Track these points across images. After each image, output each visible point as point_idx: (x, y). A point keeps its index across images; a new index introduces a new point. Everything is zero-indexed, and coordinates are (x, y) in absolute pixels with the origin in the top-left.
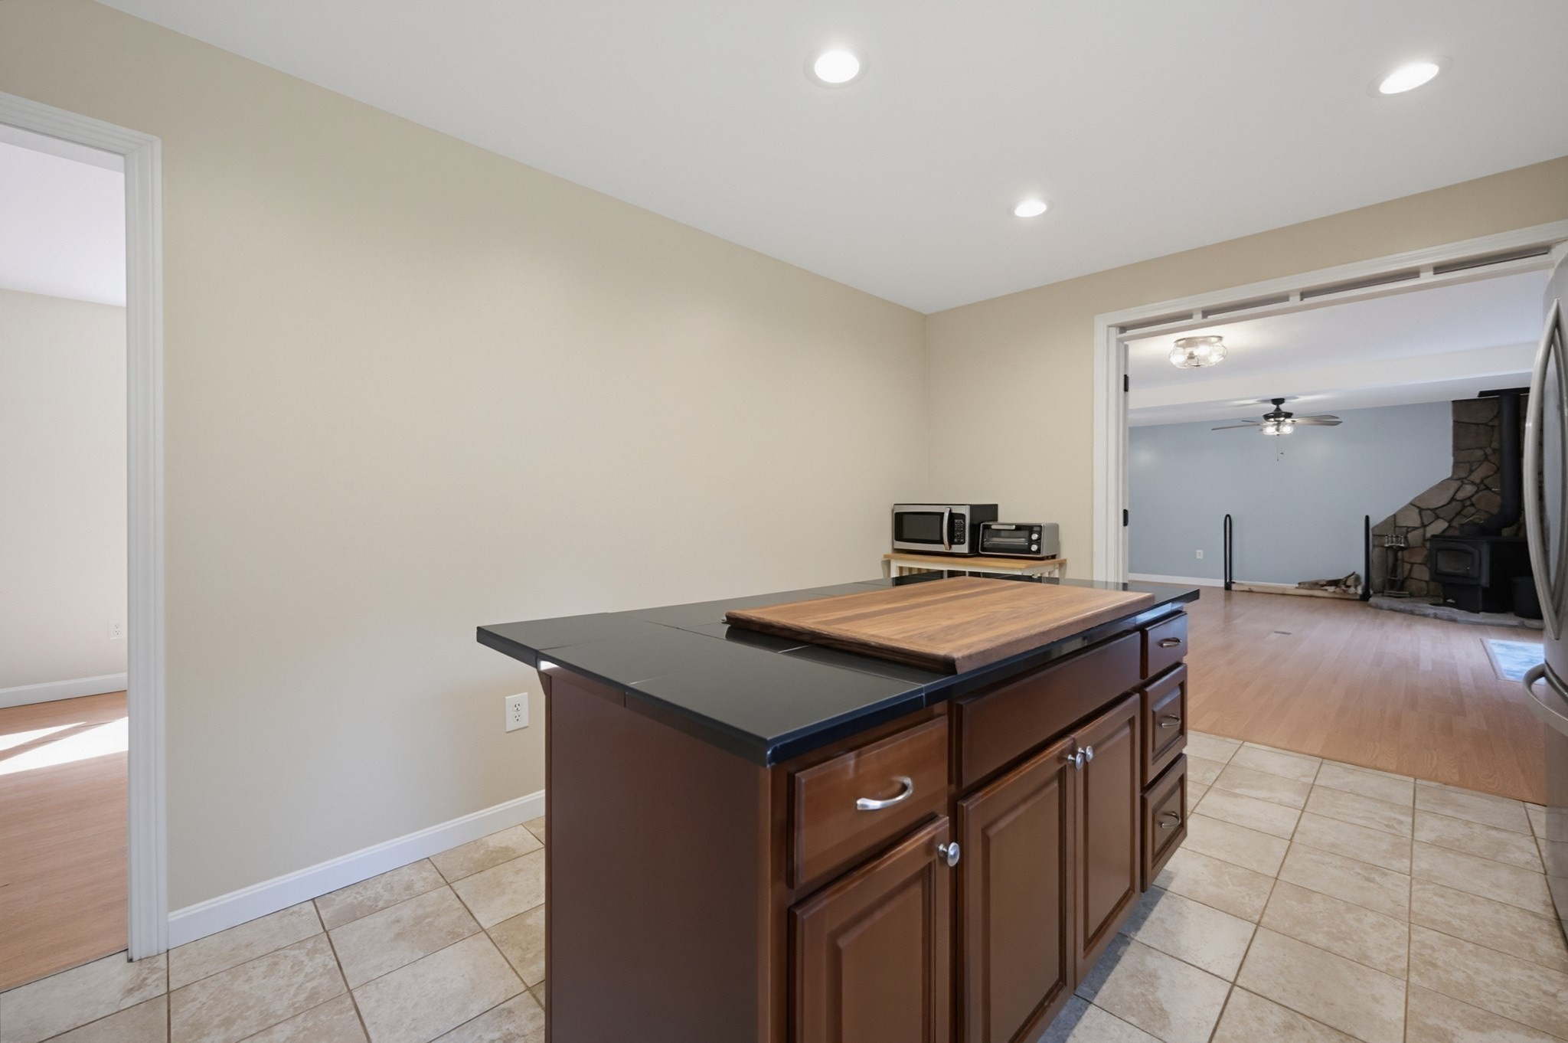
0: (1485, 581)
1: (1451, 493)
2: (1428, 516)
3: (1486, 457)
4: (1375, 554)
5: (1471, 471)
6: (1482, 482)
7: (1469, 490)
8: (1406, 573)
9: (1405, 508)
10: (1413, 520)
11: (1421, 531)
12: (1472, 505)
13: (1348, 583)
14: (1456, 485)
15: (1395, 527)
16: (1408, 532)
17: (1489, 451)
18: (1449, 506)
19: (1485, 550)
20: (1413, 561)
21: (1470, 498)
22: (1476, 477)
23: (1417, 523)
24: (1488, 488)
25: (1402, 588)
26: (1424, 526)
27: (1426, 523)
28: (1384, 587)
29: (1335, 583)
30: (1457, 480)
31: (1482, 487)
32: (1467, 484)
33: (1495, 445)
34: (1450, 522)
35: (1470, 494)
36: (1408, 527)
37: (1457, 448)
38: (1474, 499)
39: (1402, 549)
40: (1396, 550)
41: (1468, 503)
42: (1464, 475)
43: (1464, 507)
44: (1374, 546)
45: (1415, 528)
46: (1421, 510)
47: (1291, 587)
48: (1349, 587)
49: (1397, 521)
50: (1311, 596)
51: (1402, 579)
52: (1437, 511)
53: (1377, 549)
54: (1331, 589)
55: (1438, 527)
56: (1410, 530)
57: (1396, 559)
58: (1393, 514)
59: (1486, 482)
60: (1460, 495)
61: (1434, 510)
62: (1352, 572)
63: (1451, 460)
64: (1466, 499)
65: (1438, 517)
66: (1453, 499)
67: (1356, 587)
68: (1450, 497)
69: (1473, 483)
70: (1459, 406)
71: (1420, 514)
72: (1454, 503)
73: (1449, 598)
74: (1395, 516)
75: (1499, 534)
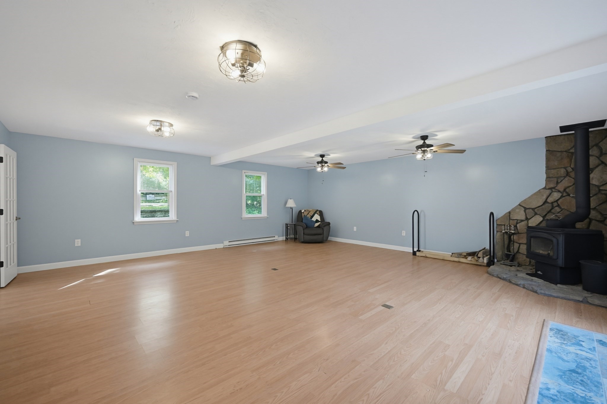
0: (561, 262)
1: (544, 197)
2: (530, 213)
3: (568, 174)
4: (498, 236)
5: (557, 183)
6: (565, 190)
7: (556, 196)
8: (516, 250)
9: (516, 208)
10: (521, 216)
11: (526, 222)
12: (558, 206)
13: (479, 256)
14: (548, 192)
15: (510, 219)
16: (517, 223)
17: (570, 169)
18: (543, 206)
19: (561, 239)
20: (521, 242)
21: (557, 201)
22: (561, 187)
23: (523, 218)
24: (569, 195)
25: (512, 260)
26: (527, 219)
27: (529, 218)
28: (502, 258)
29: (473, 254)
30: (548, 189)
31: (565, 194)
32: (555, 192)
33: (572, 166)
34: (544, 217)
35: (557, 199)
36: (517, 220)
37: (548, 168)
38: (559, 202)
39: (513, 234)
40: (510, 235)
41: (555, 204)
42: (552, 186)
43: (553, 208)
44: (497, 232)
45: (522, 221)
46: (525, 209)
47: (447, 254)
48: (479, 258)
49: (511, 216)
50: (459, 262)
51: (513, 254)
52: (536, 210)
53: (499, 233)
54: (470, 258)
55: (535, 221)
56: (519, 221)
57: (510, 240)
58: (509, 211)
59: (567, 190)
60: (550, 200)
61: (533, 209)
62: (483, 248)
63: (544, 176)
64: (555, 202)
65: (536, 214)
66: (546, 202)
67: (483, 258)
68: (544, 200)
69: (559, 191)
70: (550, 139)
71: (525, 211)
72: (547, 205)
73: (538, 271)
74: (510, 213)
75: (574, 227)
